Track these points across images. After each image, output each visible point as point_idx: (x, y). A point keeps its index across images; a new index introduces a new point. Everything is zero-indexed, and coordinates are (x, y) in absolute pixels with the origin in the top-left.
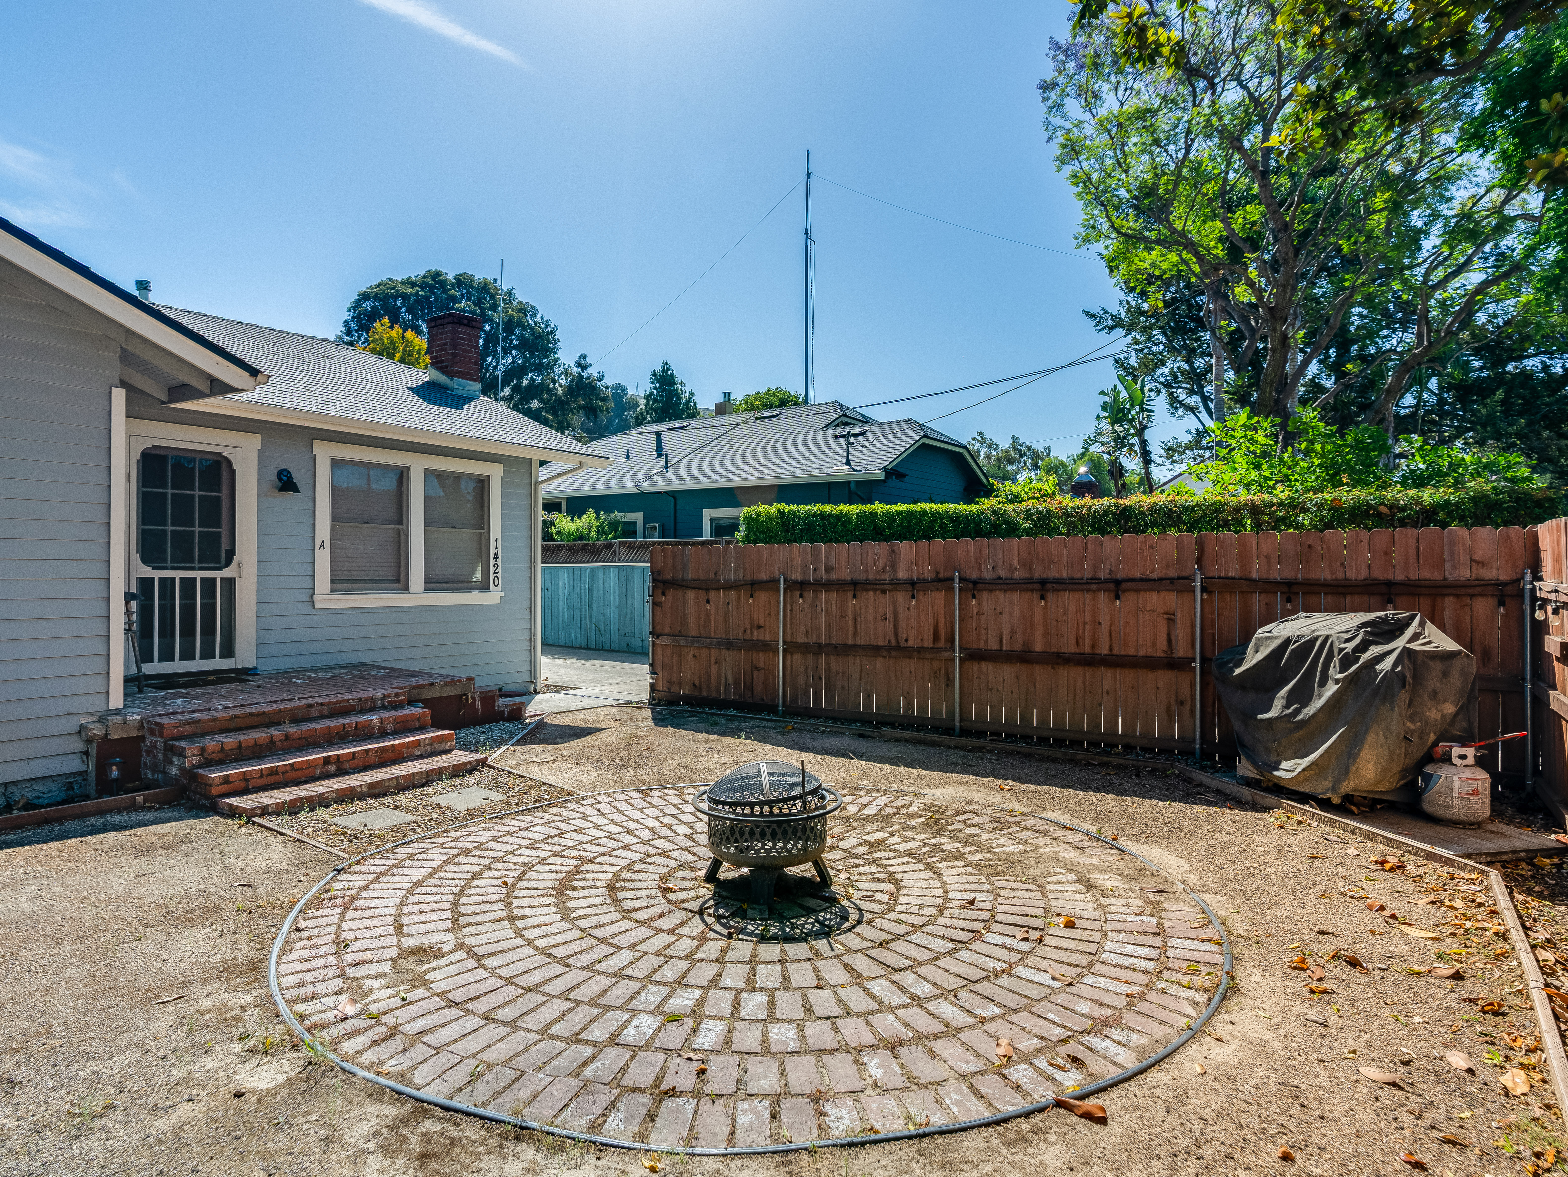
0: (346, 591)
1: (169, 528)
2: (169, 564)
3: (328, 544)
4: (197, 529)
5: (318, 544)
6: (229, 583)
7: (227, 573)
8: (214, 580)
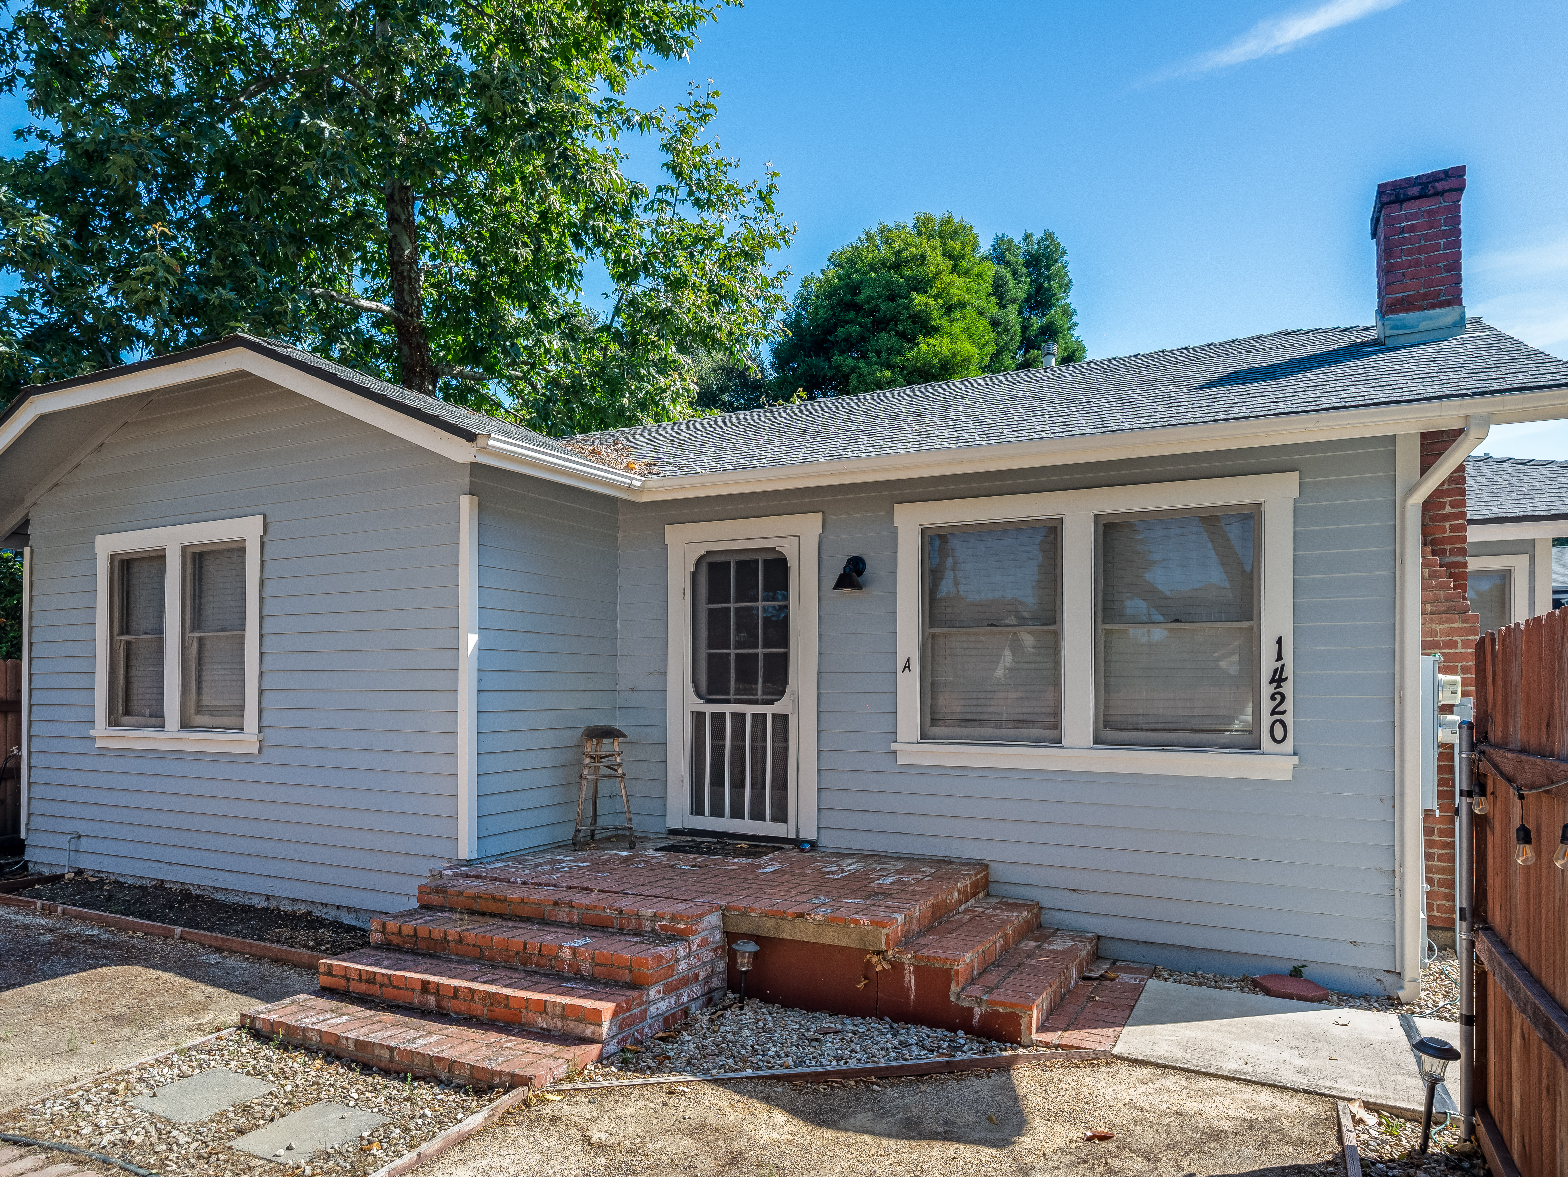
0: (948, 739)
1: (732, 651)
2: (731, 697)
3: (916, 665)
4: (760, 651)
5: (900, 667)
6: (782, 720)
7: (778, 708)
8: (765, 716)
